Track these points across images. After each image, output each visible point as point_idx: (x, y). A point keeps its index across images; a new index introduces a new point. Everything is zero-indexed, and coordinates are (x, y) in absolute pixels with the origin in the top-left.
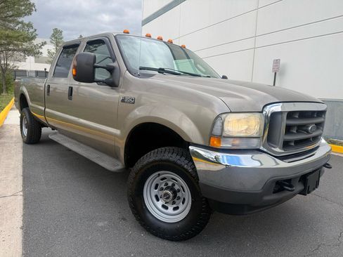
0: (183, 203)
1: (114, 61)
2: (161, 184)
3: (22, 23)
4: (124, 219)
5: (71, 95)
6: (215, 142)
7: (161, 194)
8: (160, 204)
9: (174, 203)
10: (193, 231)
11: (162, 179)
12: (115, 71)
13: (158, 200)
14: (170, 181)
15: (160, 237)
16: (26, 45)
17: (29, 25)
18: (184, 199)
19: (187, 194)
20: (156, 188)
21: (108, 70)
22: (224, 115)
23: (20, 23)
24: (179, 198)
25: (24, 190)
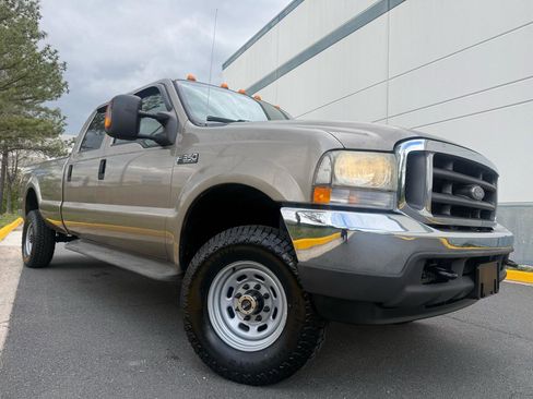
0: (274, 317)
1: (169, 110)
2: (238, 287)
3: (46, 110)
4: (176, 358)
5: (103, 172)
6: (322, 196)
7: (237, 304)
8: (234, 323)
9: (259, 319)
10: (289, 361)
11: (239, 279)
12: (170, 122)
13: (232, 316)
14: (252, 280)
15: (235, 380)
16: (49, 142)
17: (56, 113)
18: (276, 310)
19: (281, 302)
20: (229, 295)
21: (160, 121)
22: (334, 153)
23: (42, 110)
24: (267, 310)
25: (11, 321)
